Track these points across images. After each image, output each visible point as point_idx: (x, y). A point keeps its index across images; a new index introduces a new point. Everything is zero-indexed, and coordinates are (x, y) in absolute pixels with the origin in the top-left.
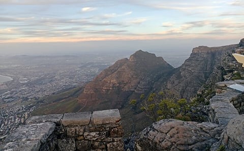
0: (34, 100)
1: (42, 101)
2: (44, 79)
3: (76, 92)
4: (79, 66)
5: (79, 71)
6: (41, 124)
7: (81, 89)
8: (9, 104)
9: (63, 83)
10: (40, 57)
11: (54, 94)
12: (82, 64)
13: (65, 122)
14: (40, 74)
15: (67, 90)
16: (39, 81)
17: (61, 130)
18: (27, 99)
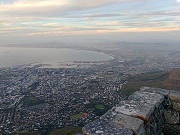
0: (127, 76)
1: (133, 78)
2: (136, 61)
3: (163, 76)
4: (168, 53)
5: (167, 58)
6: (153, 94)
7: (167, 74)
8: (111, 76)
9: (151, 66)
10: (135, 43)
11: (143, 74)
12: (171, 51)
13: (173, 97)
14: (134, 57)
15: (154, 73)
16: (133, 63)
17: (168, 102)
18: (122, 74)
